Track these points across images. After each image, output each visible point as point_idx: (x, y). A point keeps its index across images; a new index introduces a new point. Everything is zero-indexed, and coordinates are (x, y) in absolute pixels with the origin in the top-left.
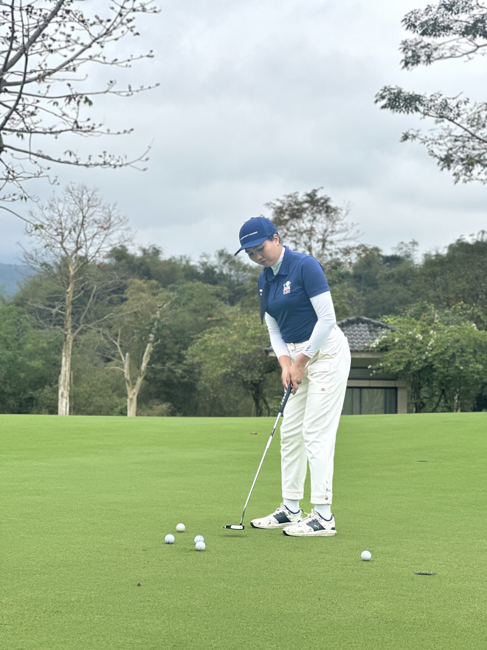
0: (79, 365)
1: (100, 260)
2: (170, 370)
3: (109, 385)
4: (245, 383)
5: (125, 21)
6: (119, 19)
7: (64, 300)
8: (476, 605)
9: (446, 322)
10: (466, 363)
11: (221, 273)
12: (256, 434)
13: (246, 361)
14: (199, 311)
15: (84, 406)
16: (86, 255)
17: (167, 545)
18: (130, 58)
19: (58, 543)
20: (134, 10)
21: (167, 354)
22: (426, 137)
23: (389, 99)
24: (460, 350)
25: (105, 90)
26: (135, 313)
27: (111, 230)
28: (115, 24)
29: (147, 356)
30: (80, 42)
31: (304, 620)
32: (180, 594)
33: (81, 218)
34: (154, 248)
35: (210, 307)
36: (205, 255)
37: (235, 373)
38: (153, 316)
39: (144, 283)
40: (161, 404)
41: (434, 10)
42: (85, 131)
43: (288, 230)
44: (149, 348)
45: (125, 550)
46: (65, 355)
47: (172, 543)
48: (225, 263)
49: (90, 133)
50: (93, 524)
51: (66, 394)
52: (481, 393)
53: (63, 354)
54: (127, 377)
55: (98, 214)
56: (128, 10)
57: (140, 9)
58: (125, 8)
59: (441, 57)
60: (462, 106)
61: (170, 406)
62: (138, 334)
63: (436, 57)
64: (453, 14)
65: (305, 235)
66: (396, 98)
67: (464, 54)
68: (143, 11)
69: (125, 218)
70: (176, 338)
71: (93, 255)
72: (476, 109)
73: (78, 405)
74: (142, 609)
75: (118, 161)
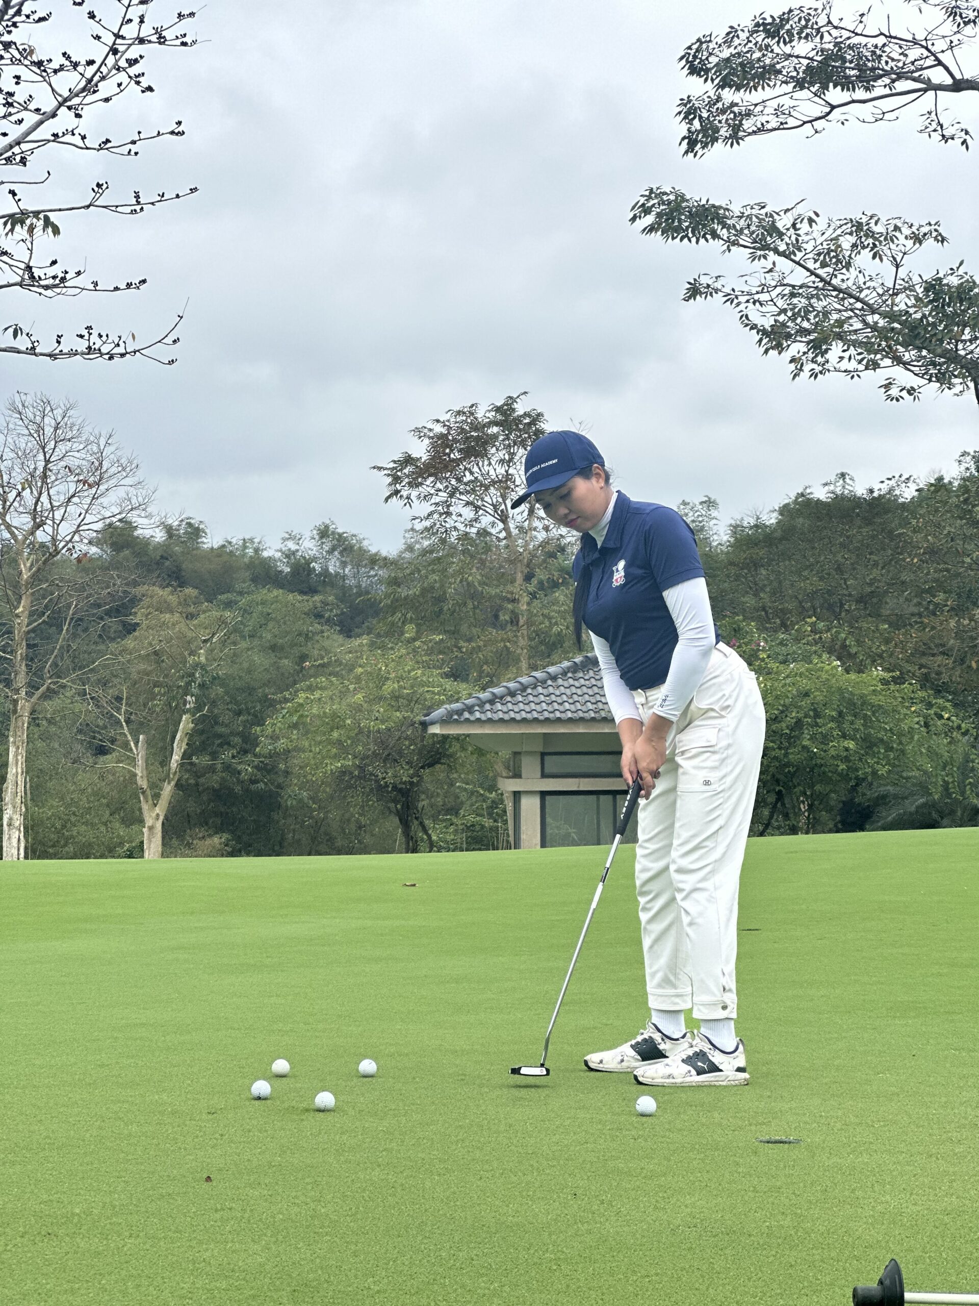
0: (42, 763)
1: (82, 547)
2: (227, 768)
3: (104, 801)
4: (381, 789)
5: (123, 63)
6: (111, 60)
7: (10, 632)
8: (888, 1197)
9: (780, 657)
10: (825, 739)
11: (325, 571)
12: (414, 885)
13: (383, 744)
14: (282, 648)
15: (53, 846)
16: (54, 540)
17: (257, 1102)
18: (137, 138)
19: (34, 1106)
20: (142, 41)
21: (220, 736)
22: (733, 290)
23: (659, 215)
24: (811, 713)
25: (88, 203)
26: (156, 653)
27: (102, 488)
28: (104, 70)
29: (181, 740)
30: (32, 106)
31: (550, 1235)
32: (294, 1194)
33: (41, 465)
34: (190, 525)
35: (302, 639)
36: (291, 537)
37: (361, 768)
38: (191, 660)
39: (172, 593)
40: (210, 836)
41: (743, 36)
42: (47, 287)
43: (459, 480)
44: (186, 723)
45: (173, 1113)
46: (14, 742)
47: (266, 1099)
48: (331, 551)
49: (58, 290)
50: (100, 1066)
51: (18, 821)
52: (852, 800)
53: (11, 739)
54: (143, 783)
55: (76, 454)
56: (130, 42)
57: (154, 38)
58: (123, 38)
59: (761, 130)
60: (804, 227)
61: (228, 840)
62: (163, 695)
63: (750, 130)
64: (782, 44)
65: (492, 490)
66: (672, 211)
67: (805, 123)
68: (160, 43)
69: (131, 462)
70: (237, 703)
71: (68, 538)
72: (831, 230)
73: (40, 843)
74: (219, 1224)
75: (118, 345)
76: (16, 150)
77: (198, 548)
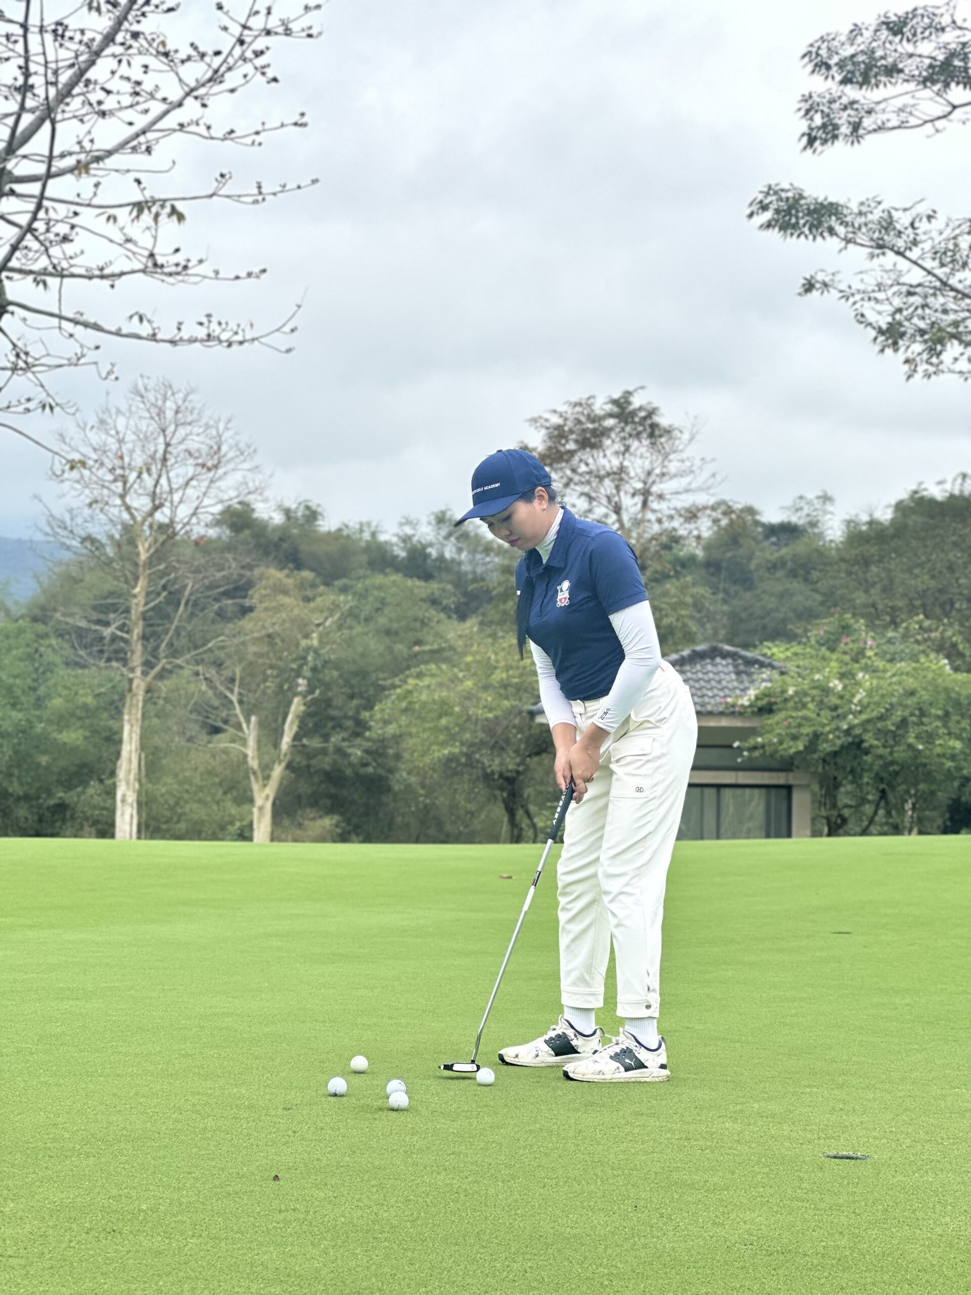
0: (157, 741)
1: (199, 530)
2: (339, 751)
3: (217, 780)
4: (487, 777)
5: (249, 54)
6: (238, 51)
7: (127, 611)
8: (948, 1219)
9: (888, 656)
10: (929, 738)
11: (441, 558)
12: (510, 877)
13: (490, 732)
14: (396, 633)
15: (166, 822)
16: (172, 521)
17: (333, 1099)
18: (260, 128)
19: (114, 1095)
20: (268, 33)
21: (332, 719)
22: (850, 287)
23: (777, 211)
24: (917, 712)
25: (210, 192)
26: (269, 636)
27: (221, 471)
28: (231, 61)
29: (292, 723)
30: (159, 95)
32: (357, 1197)
33: (161, 448)
34: (308, 508)
35: (418, 624)
36: (408, 522)
37: (468, 756)
38: (304, 643)
39: (288, 576)
40: (321, 817)
41: (867, 34)
42: (170, 274)
43: (574, 471)
44: (297, 706)
45: (250, 1107)
46: (129, 721)
47: (342, 1096)
48: (448, 536)
49: (180, 278)
50: (185, 1056)
51: (132, 797)
52: (959, 797)
53: (126, 717)
54: (254, 763)
55: (196, 438)
56: (256, 33)
57: (281, 30)
58: (250, 29)
59: (880, 129)
60: (923, 226)
61: (338, 822)
62: (275, 677)
63: (870, 128)
64: (905, 42)
65: (607, 482)
66: (790, 208)
67: (926, 122)
68: (287, 35)
69: (249, 446)
70: (352, 687)
71: (185, 521)
72: (949, 230)
73: (155, 819)
74: (282, 1225)
75: (236, 333)
76: (142, 139)
77: (315, 531)
